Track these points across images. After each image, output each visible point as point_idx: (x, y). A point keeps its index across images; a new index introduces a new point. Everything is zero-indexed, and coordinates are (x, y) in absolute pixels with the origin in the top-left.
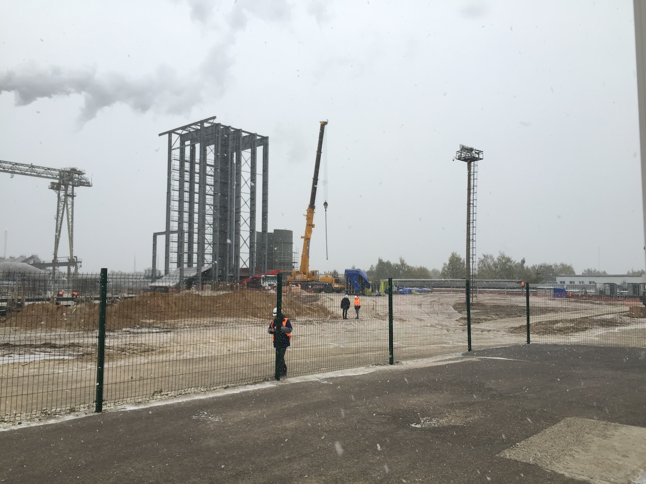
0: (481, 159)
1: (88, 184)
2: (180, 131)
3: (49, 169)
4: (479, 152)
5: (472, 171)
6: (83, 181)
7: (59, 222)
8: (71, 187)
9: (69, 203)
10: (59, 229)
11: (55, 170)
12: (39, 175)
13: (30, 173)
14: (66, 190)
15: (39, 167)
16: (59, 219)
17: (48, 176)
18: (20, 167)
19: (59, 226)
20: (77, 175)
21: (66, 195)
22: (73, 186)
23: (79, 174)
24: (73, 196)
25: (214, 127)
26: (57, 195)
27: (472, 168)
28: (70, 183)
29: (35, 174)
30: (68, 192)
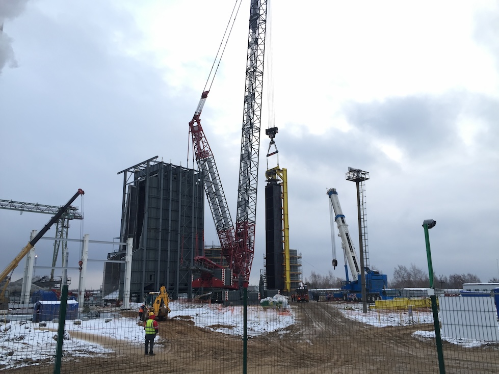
0: (368, 179)
1: (81, 218)
2: (132, 170)
3: (50, 207)
4: (365, 173)
5: (360, 189)
6: (77, 215)
7: (57, 248)
8: (66, 220)
9: (64, 233)
10: (56, 253)
11: (55, 207)
12: (42, 212)
13: (35, 210)
14: (63, 223)
15: (42, 205)
16: (57, 246)
17: (50, 212)
18: (28, 206)
19: (56, 251)
20: (72, 211)
21: (63, 227)
22: (68, 219)
23: (74, 210)
24: (68, 227)
25: (159, 165)
26: (56, 227)
27: (360, 187)
28: (66, 217)
29: (40, 211)
30: (65, 224)
